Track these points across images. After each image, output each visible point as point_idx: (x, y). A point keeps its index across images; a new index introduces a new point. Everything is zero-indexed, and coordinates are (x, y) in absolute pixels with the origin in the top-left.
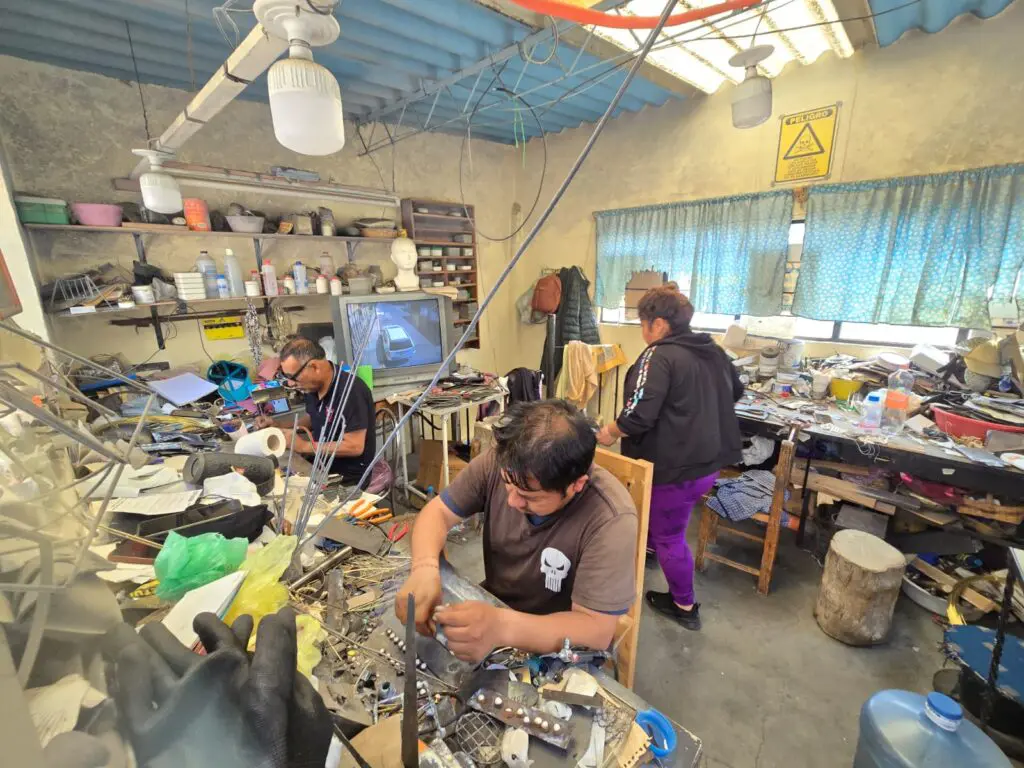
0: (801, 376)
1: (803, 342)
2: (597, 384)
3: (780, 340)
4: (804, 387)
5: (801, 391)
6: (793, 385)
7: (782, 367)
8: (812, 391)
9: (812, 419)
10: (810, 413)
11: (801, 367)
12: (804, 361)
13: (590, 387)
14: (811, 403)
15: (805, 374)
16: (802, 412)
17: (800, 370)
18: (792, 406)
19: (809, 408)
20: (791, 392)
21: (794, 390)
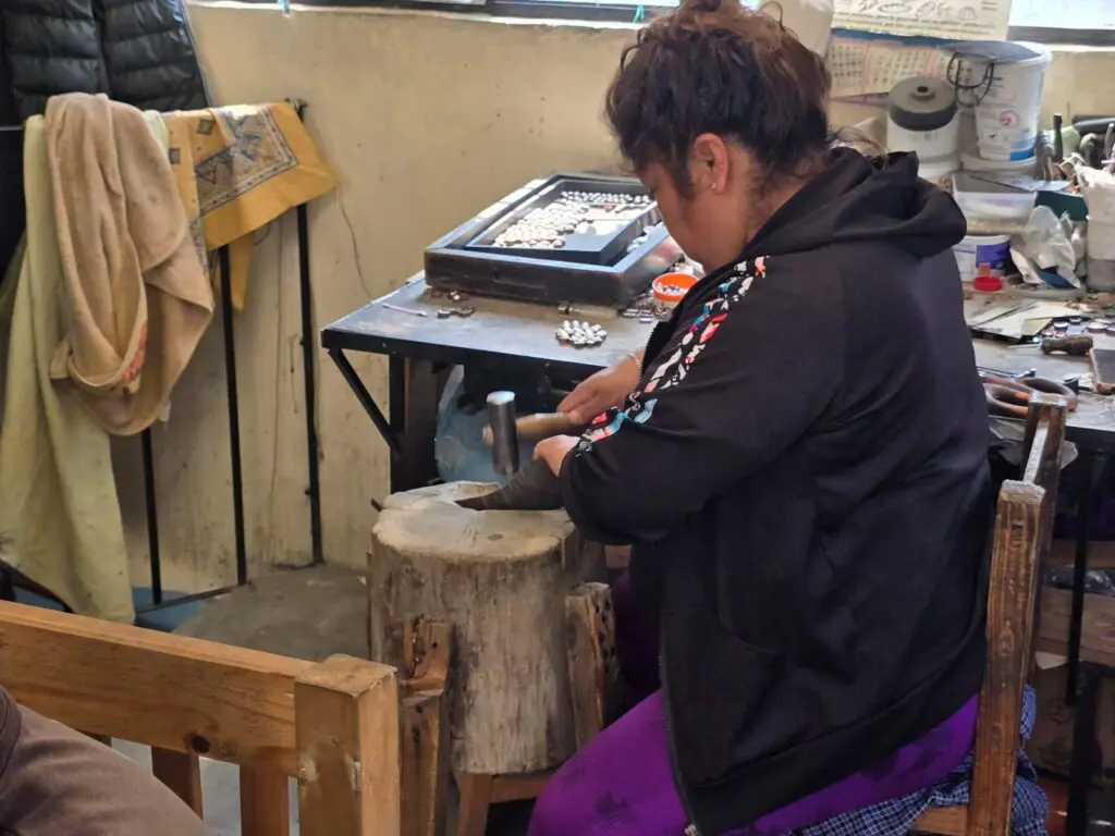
0: (1045, 198)
1: (1045, 51)
2: (205, 299)
3: (957, 49)
4: (1055, 244)
5: (1045, 261)
6: (1016, 240)
7: (972, 163)
8: (1084, 259)
9: (1085, 377)
10: (1077, 351)
11: (1045, 159)
12: (1050, 136)
13: (175, 316)
14: (1084, 308)
15: (1056, 186)
16: (1048, 350)
17: (1039, 173)
18: (1011, 326)
19: (1075, 332)
20: (1010, 268)
21: (1019, 260)
